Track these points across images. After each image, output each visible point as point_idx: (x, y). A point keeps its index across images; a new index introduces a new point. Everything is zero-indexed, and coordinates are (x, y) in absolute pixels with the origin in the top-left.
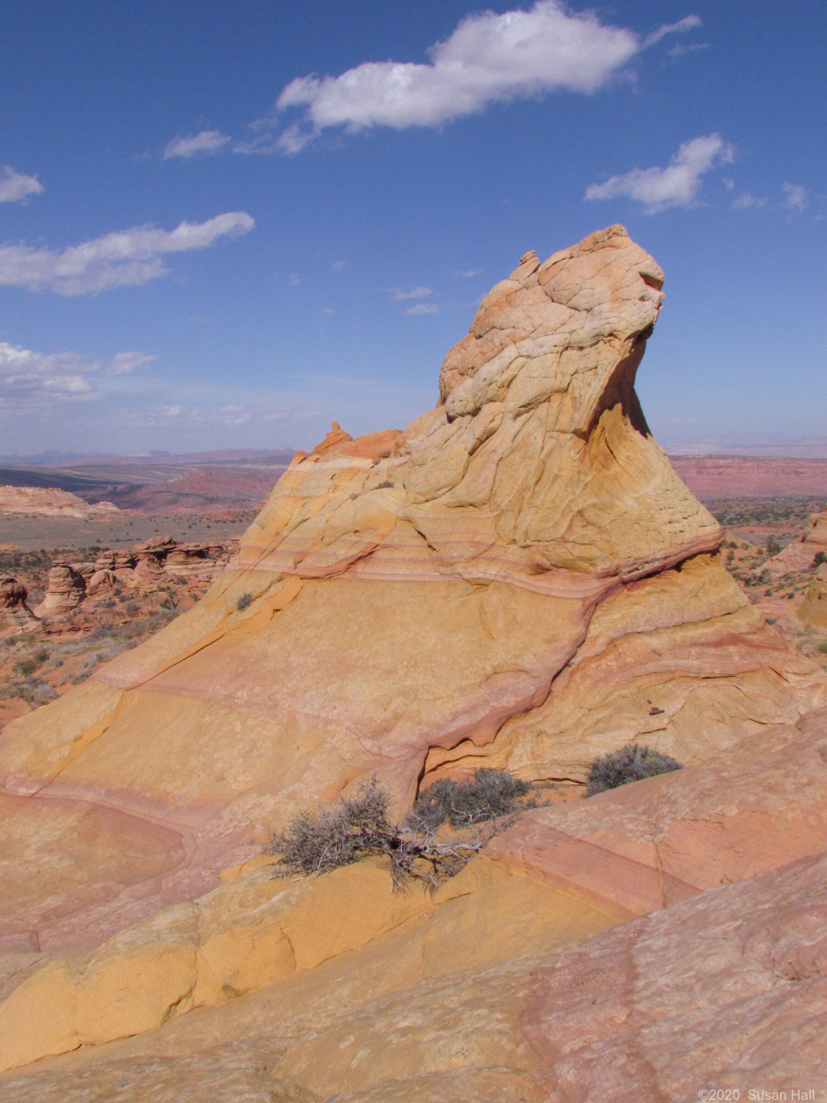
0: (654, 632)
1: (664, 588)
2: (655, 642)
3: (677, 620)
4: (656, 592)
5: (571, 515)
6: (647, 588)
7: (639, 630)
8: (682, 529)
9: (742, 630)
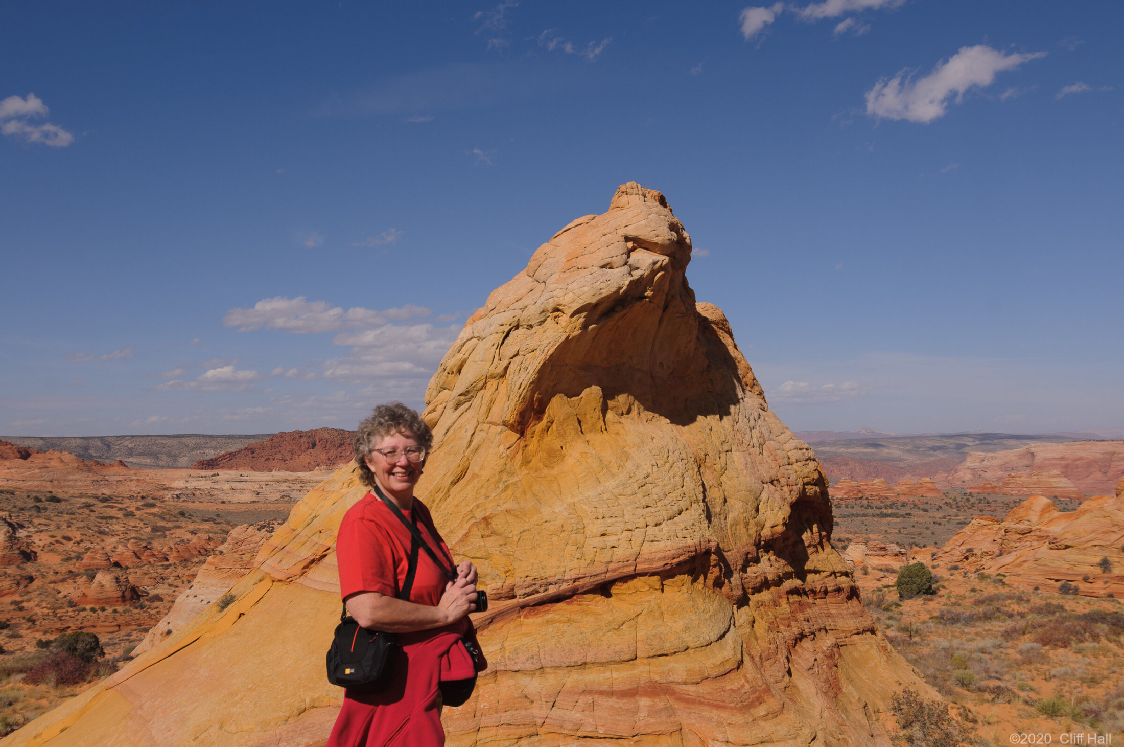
0: (538, 673)
1: (573, 617)
2: (533, 685)
3: (577, 658)
4: (560, 622)
5: (473, 520)
6: (549, 616)
7: (516, 669)
8: (615, 544)
9: (677, 678)
